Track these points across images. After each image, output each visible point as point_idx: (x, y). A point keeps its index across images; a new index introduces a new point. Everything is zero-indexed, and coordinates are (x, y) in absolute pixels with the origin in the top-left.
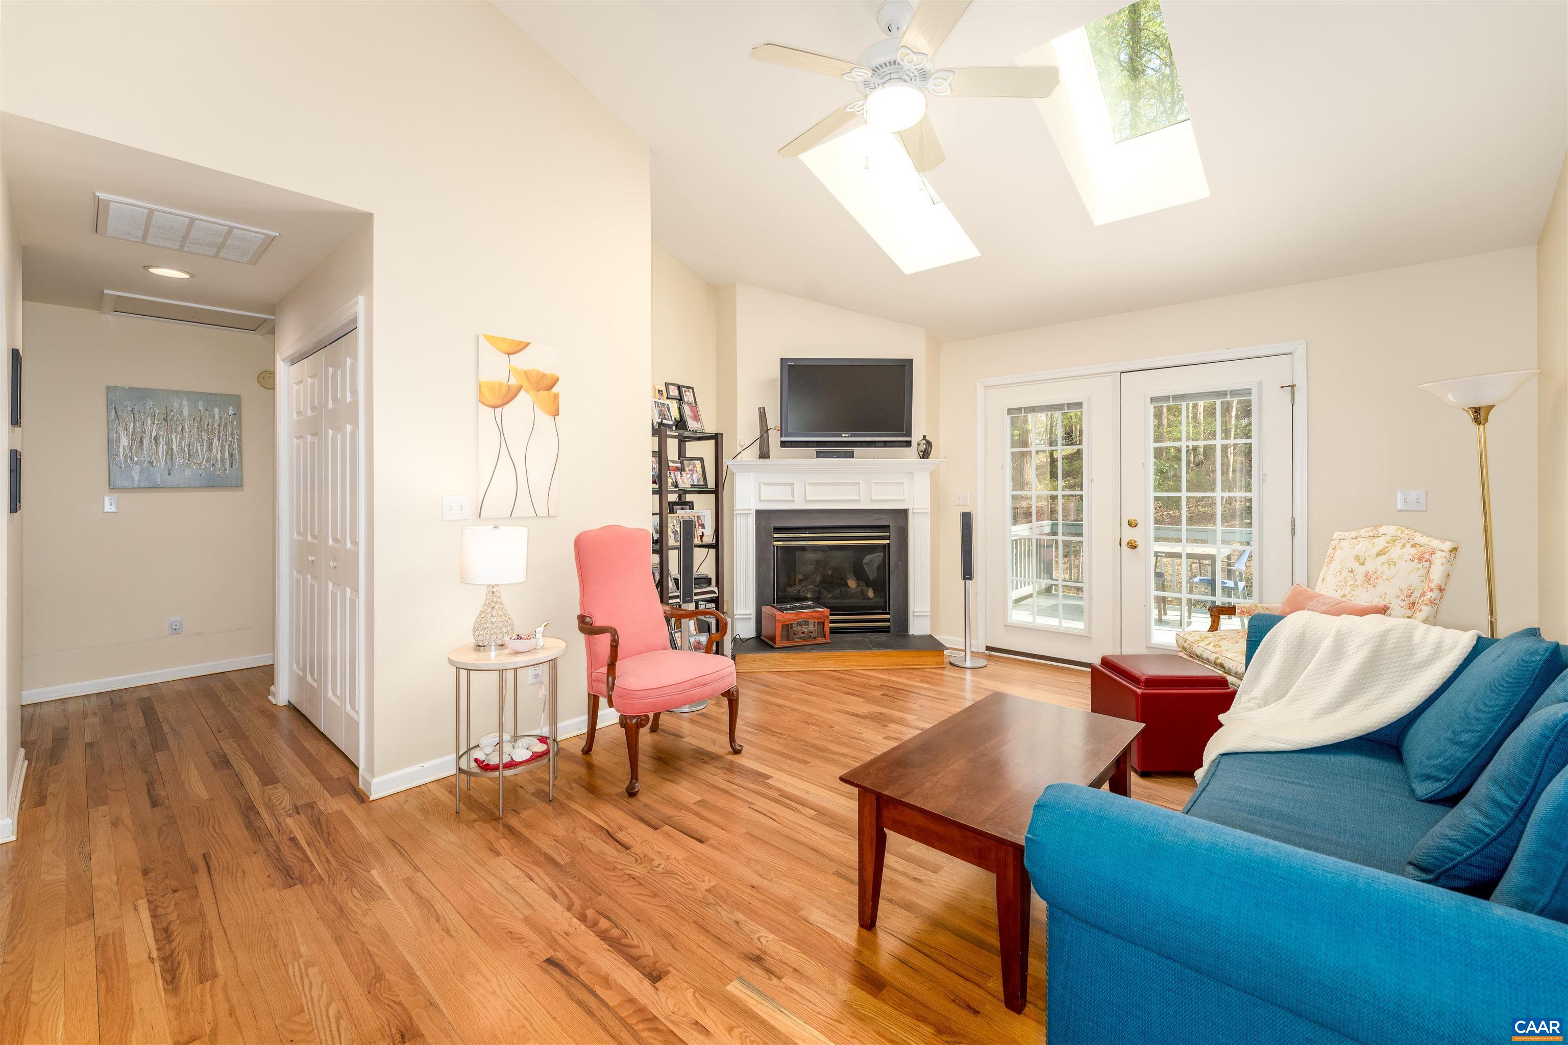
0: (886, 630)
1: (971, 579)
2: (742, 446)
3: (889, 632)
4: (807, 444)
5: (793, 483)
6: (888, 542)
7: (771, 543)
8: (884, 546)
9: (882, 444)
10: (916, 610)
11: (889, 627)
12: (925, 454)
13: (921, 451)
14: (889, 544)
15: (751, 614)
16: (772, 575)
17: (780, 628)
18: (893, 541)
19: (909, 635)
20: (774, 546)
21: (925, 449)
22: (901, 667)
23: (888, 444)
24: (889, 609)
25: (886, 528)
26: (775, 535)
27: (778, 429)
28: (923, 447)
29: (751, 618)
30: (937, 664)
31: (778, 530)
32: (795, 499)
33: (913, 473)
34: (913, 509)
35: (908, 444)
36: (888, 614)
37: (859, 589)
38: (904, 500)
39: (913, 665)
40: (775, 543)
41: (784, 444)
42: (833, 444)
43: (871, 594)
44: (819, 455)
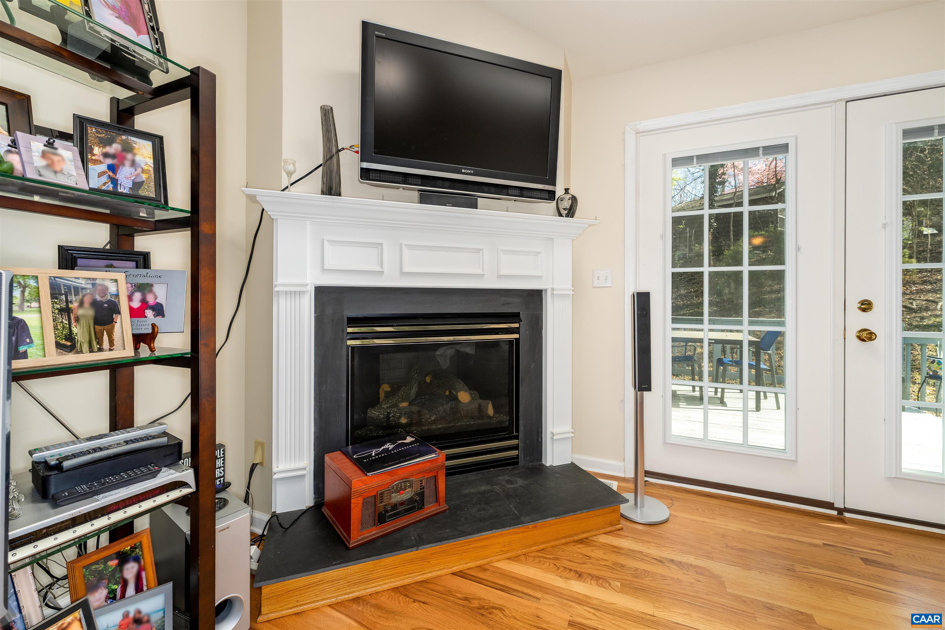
0: (513, 462)
1: (649, 389)
2: (290, 174)
3: (517, 463)
4: (406, 179)
5: (381, 244)
6: (517, 336)
7: (343, 341)
8: (510, 342)
9: (517, 192)
10: (555, 431)
11: (517, 457)
12: (571, 212)
13: (564, 209)
14: (517, 340)
15: (305, 469)
16: (344, 395)
17: (360, 505)
18: (523, 336)
19: (546, 467)
20: (348, 346)
21: (571, 206)
22: (563, 541)
23: (525, 193)
24: (517, 431)
25: (514, 317)
26: (350, 330)
27: (357, 149)
28: (566, 204)
29: (304, 476)
30: (611, 525)
31: (353, 321)
32: (385, 270)
33: (553, 239)
34: (553, 289)
35: (551, 195)
36: (517, 437)
37: (475, 405)
38: (540, 277)
39: (578, 534)
40: (350, 342)
41: (366, 174)
42: (447, 184)
43: (491, 411)
44: (424, 199)
